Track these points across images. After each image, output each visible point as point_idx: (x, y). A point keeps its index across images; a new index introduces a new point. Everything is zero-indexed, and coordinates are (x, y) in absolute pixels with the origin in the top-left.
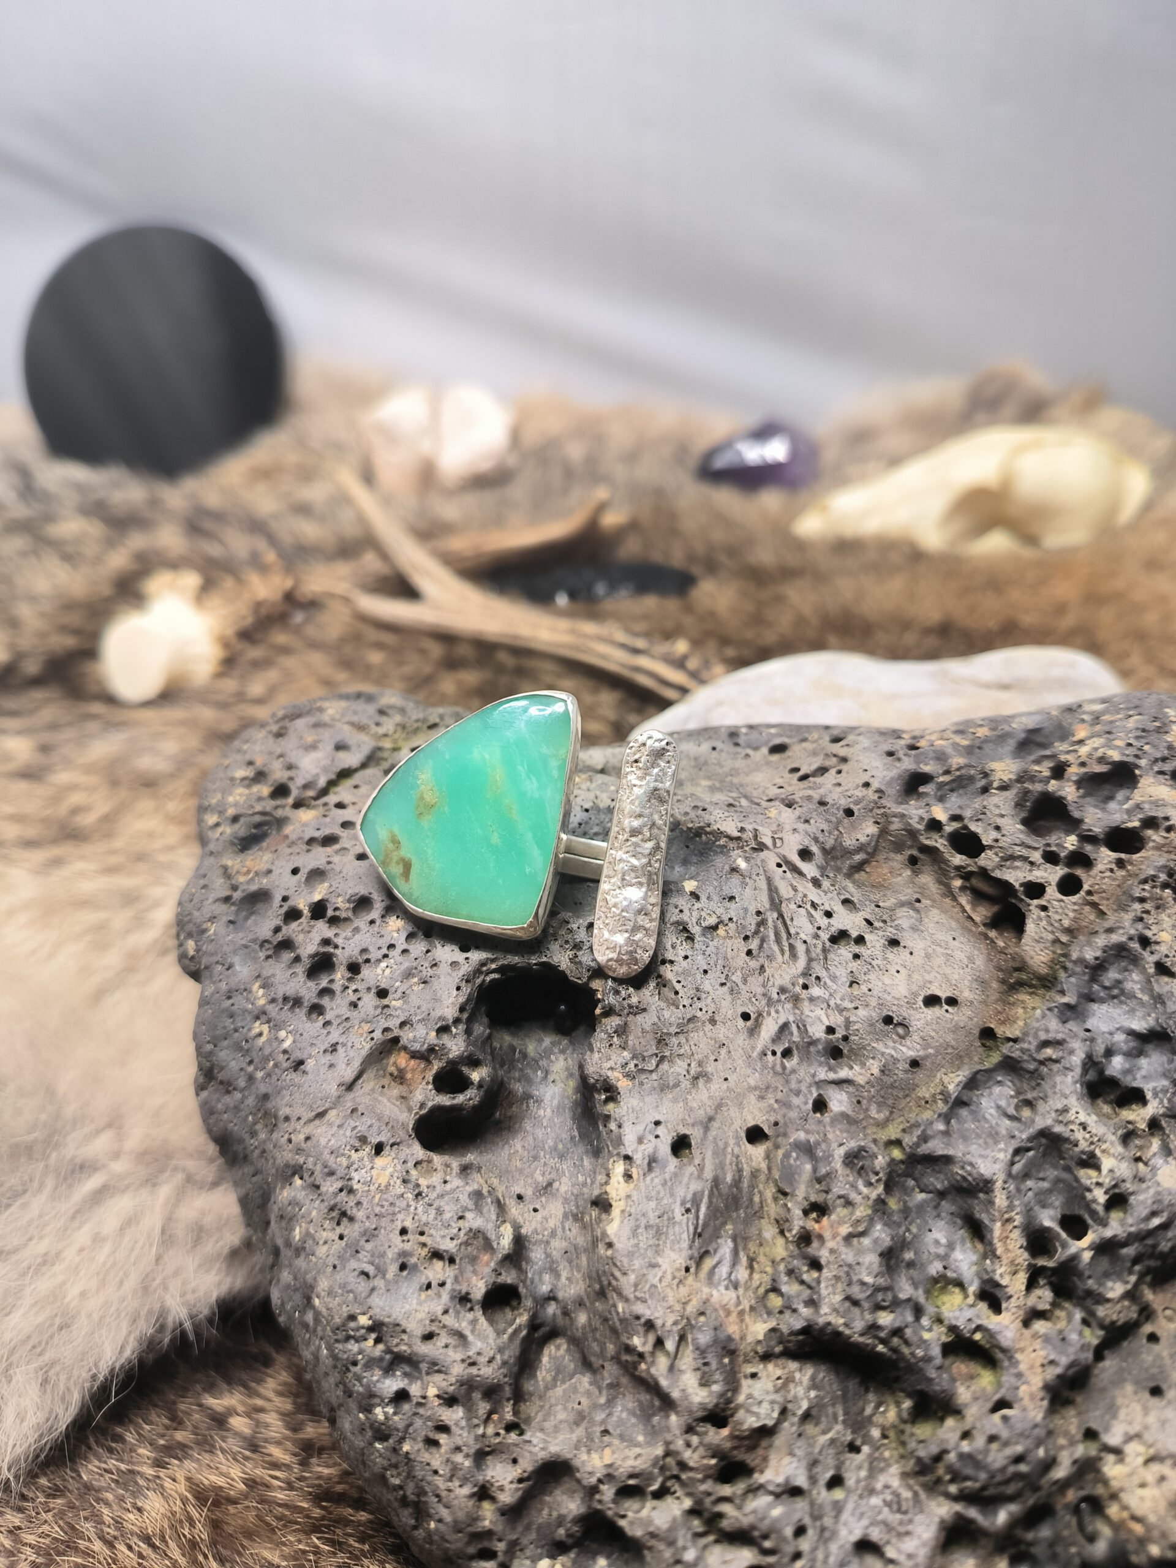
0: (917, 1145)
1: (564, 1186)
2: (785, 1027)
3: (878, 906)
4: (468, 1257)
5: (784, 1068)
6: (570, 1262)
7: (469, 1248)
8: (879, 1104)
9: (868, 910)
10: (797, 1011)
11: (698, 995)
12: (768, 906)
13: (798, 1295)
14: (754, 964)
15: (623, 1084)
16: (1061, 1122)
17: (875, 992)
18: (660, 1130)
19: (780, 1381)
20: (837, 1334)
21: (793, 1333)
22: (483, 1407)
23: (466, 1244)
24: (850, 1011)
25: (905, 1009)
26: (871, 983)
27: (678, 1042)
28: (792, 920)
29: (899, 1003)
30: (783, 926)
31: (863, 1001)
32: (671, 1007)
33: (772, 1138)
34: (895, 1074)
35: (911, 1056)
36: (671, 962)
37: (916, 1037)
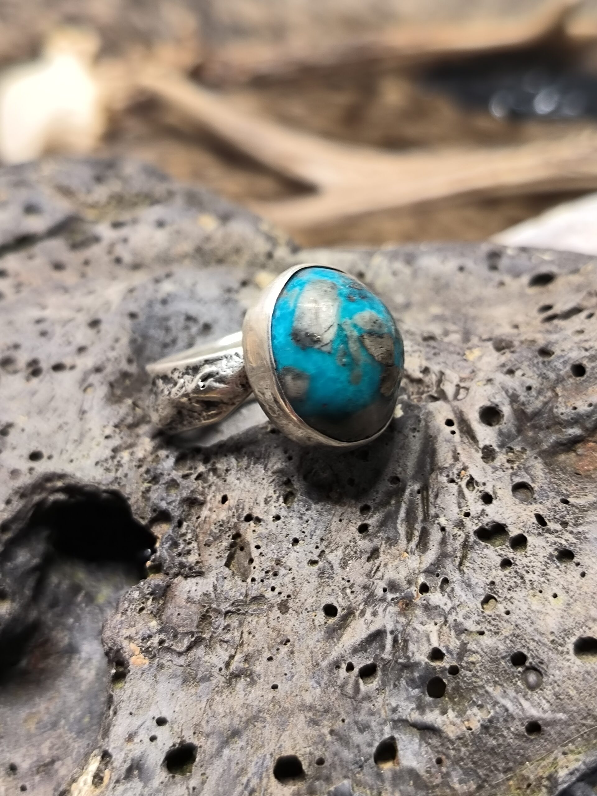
3: (564, 502)
5: (357, 689)
8: (466, 772)
9: (547, 504)
10: (402, 620)
14: (365, 544)
15: (137, 661)
17: (512, 617)
18: (160, 731)
24: (472, 635)
25: (546, 649)
26: (512, 603)
27: (226, 624)
28: (436, 496)
29: (541, 639)
30: (423, 503)
31: (493, 625)
32: (236, 577)
33: (310, 779)
34: (502, 736)
35: (532, 716)
36: (258, 520)
37: (548, 692)
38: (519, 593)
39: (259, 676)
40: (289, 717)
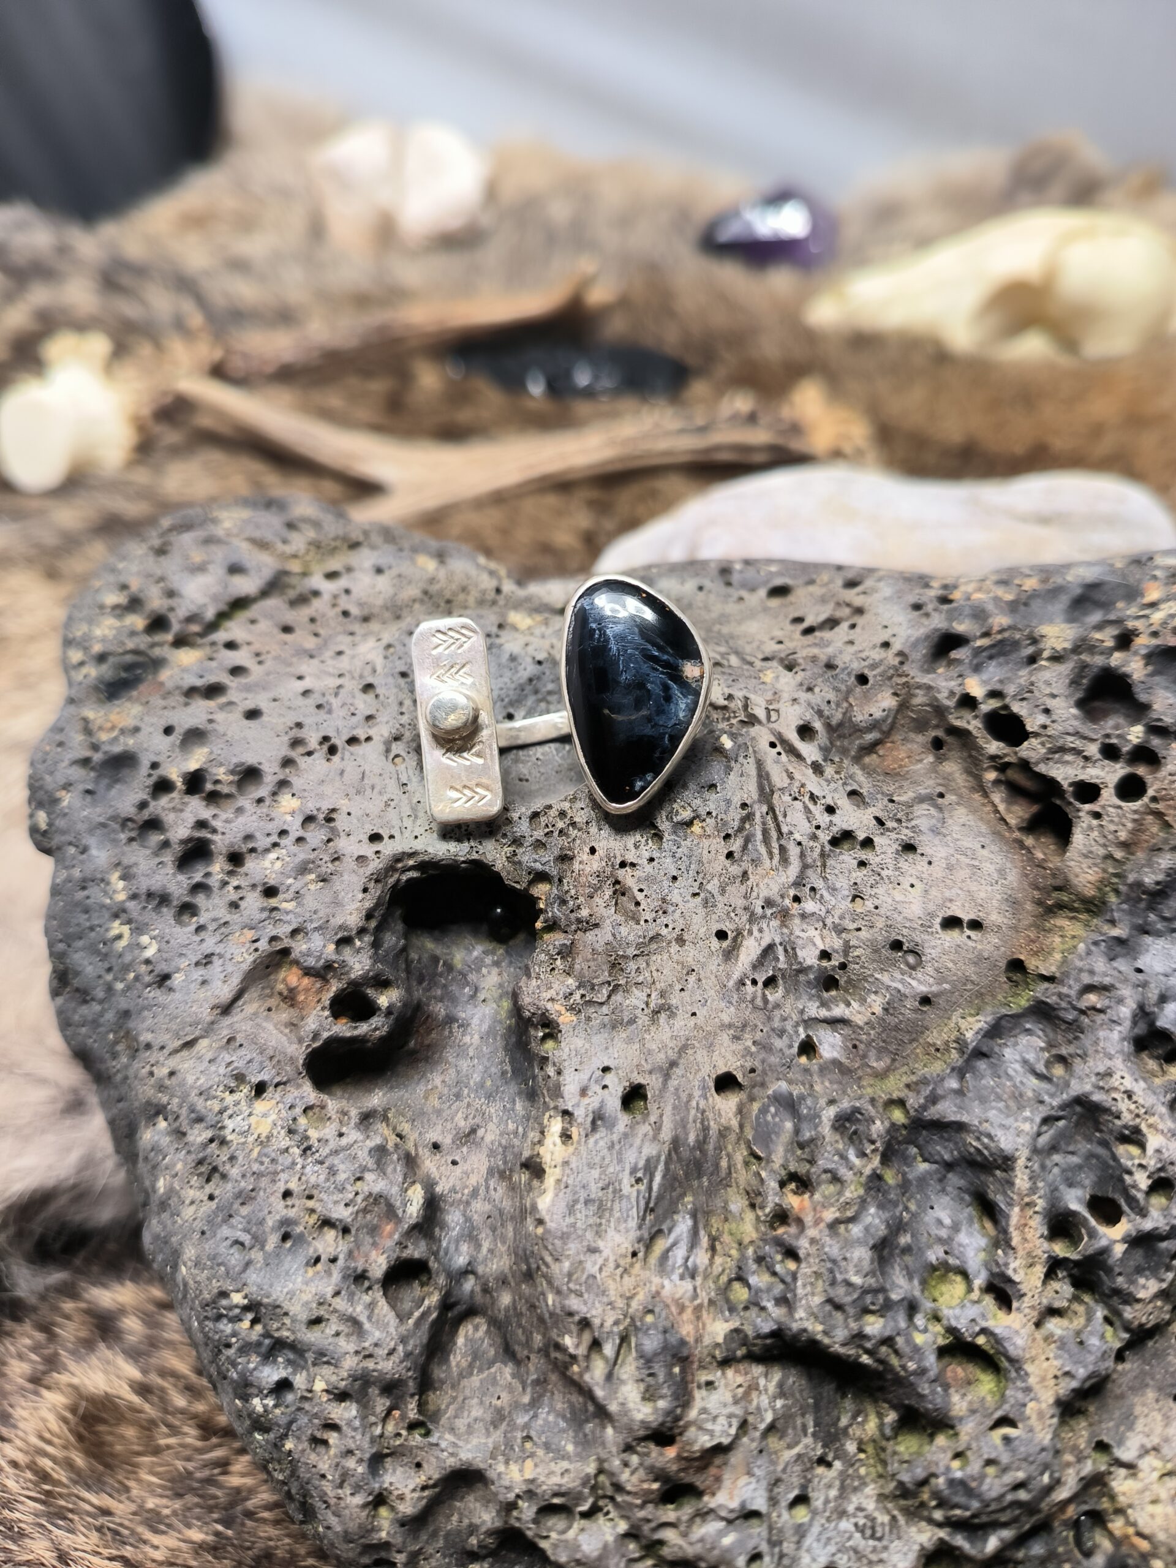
0: (924, 1108)
1: (490, 1135)
2: (770, 949)
3: (892, 801)
4: (366, 1226)
5: (766, 1001)
6: (494, 1229)
7: (368, 1217)
8: (880, 1050)
9: (880, 805)
10: (785, 930)
11: (664, 907)
12: (755, 796)
13: (769, 1290)
14: (735, 870)
15: (565, 1020)
16: (1102, 1088)
17: (881, 911)
18: (610, 1079)
19: (741, 1390)
20: (814, 1343)
21: (758, 1336)
22: (381, 1404)
23: (365, 1211)
24: (851, 933)
25: (918, 933)
26: (878, 898)
27: (636, 968)
28: (785, 815)
29: (911, 925)
30: (774, 823)
31: (867, 921)
32: (630, 922)
33: (747, 1088)
34: (901, 1013)
35: (921, 992)
36: (633, 865)
37: (929, 969)
38: (881, 888)
39: (677, 1007)
40: (714, 1038)
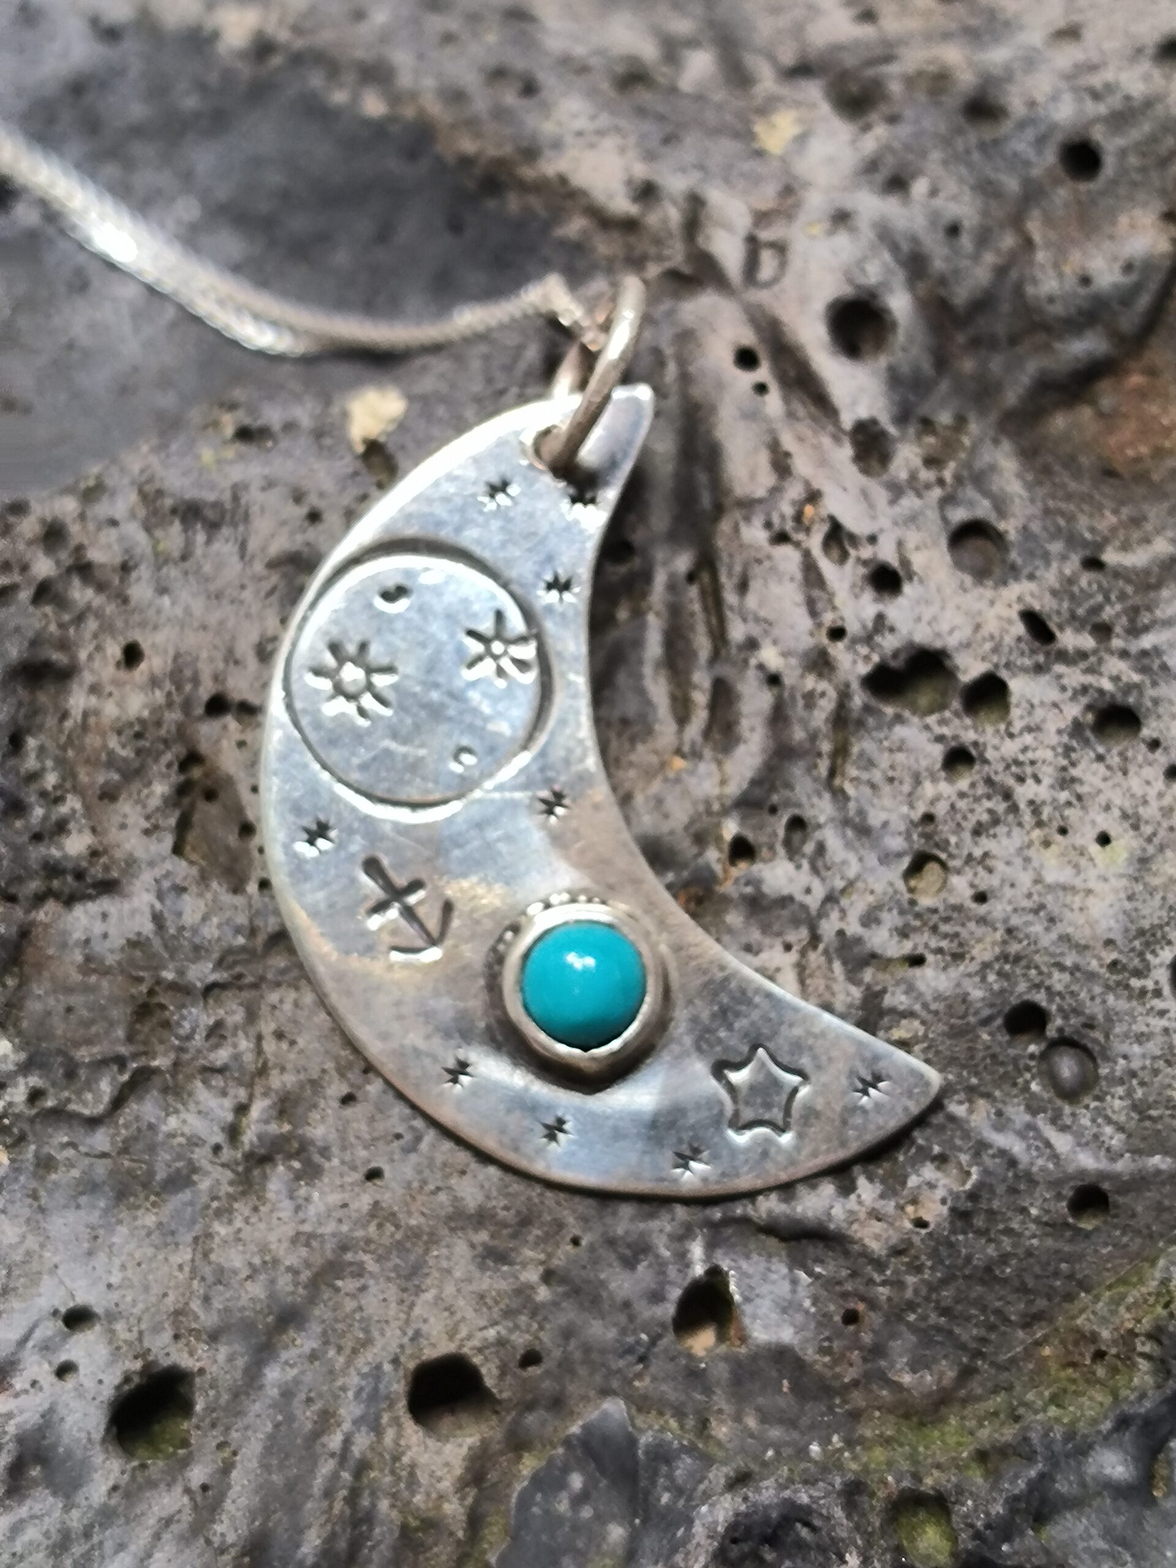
3: (1096, 566)
9: (1051, 575)
17: (995, 909)
18: (84, 1346)
24: (891, 968)
25: (1097, 989)
26: (990, 871)
27: (211, 1022)
28: (743, 587)
29: (1082, 962)
30: (706, 609)
31: (945, 936)
32: (215, 885)
33: (508, 1412)
34: (1009, 1232)
35: (1082, 1173)
36: (245, 710)
37: (1117, 1104)
38: (1005, 841)
39: (325, 1152)
40: (427, 1251)
